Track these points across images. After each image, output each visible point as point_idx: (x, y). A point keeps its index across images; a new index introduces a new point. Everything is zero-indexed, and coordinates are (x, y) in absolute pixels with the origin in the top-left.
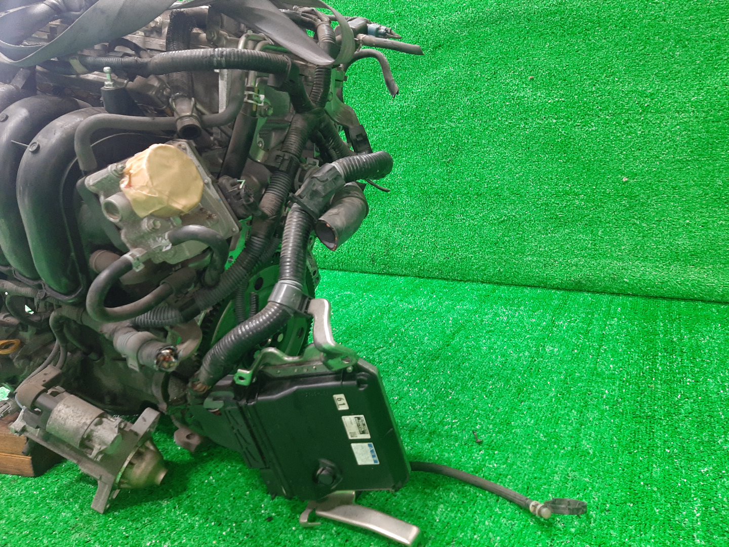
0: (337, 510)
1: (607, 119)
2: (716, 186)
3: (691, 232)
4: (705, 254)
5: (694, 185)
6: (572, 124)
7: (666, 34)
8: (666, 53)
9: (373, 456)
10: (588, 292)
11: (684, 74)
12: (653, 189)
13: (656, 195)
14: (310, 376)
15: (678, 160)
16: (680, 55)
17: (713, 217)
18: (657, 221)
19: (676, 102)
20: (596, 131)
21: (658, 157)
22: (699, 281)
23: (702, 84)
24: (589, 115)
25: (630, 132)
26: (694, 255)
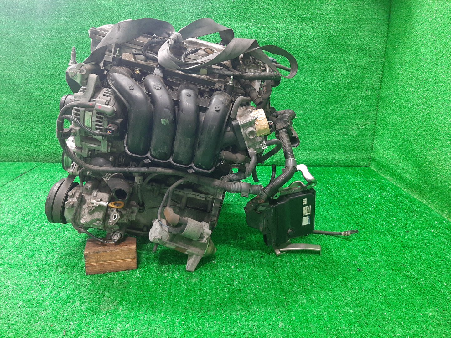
0: (288, 247)
1: (288, 92)
2: (329, 120)
3: (319, 138)
4: (325, 147)
5: (321, 120)
6: (274, 93)
7: (312, 58)
8: (311, 66)
9: (309, 221)
10: (281, 166)
11: (317, 75)
12: (306, 121)
13: (307, 124)
14: (297, 193)
15: (315, 110)
16: (316, 68)
17: (327, 132)
18: (307, 134)
19: (314, 86)
20: (284, 96)
21: (308, 108)
22: (323, 158)
23: (324, 80)
24: (281, 89)
25: (298, 98)
26: (321, 148)
